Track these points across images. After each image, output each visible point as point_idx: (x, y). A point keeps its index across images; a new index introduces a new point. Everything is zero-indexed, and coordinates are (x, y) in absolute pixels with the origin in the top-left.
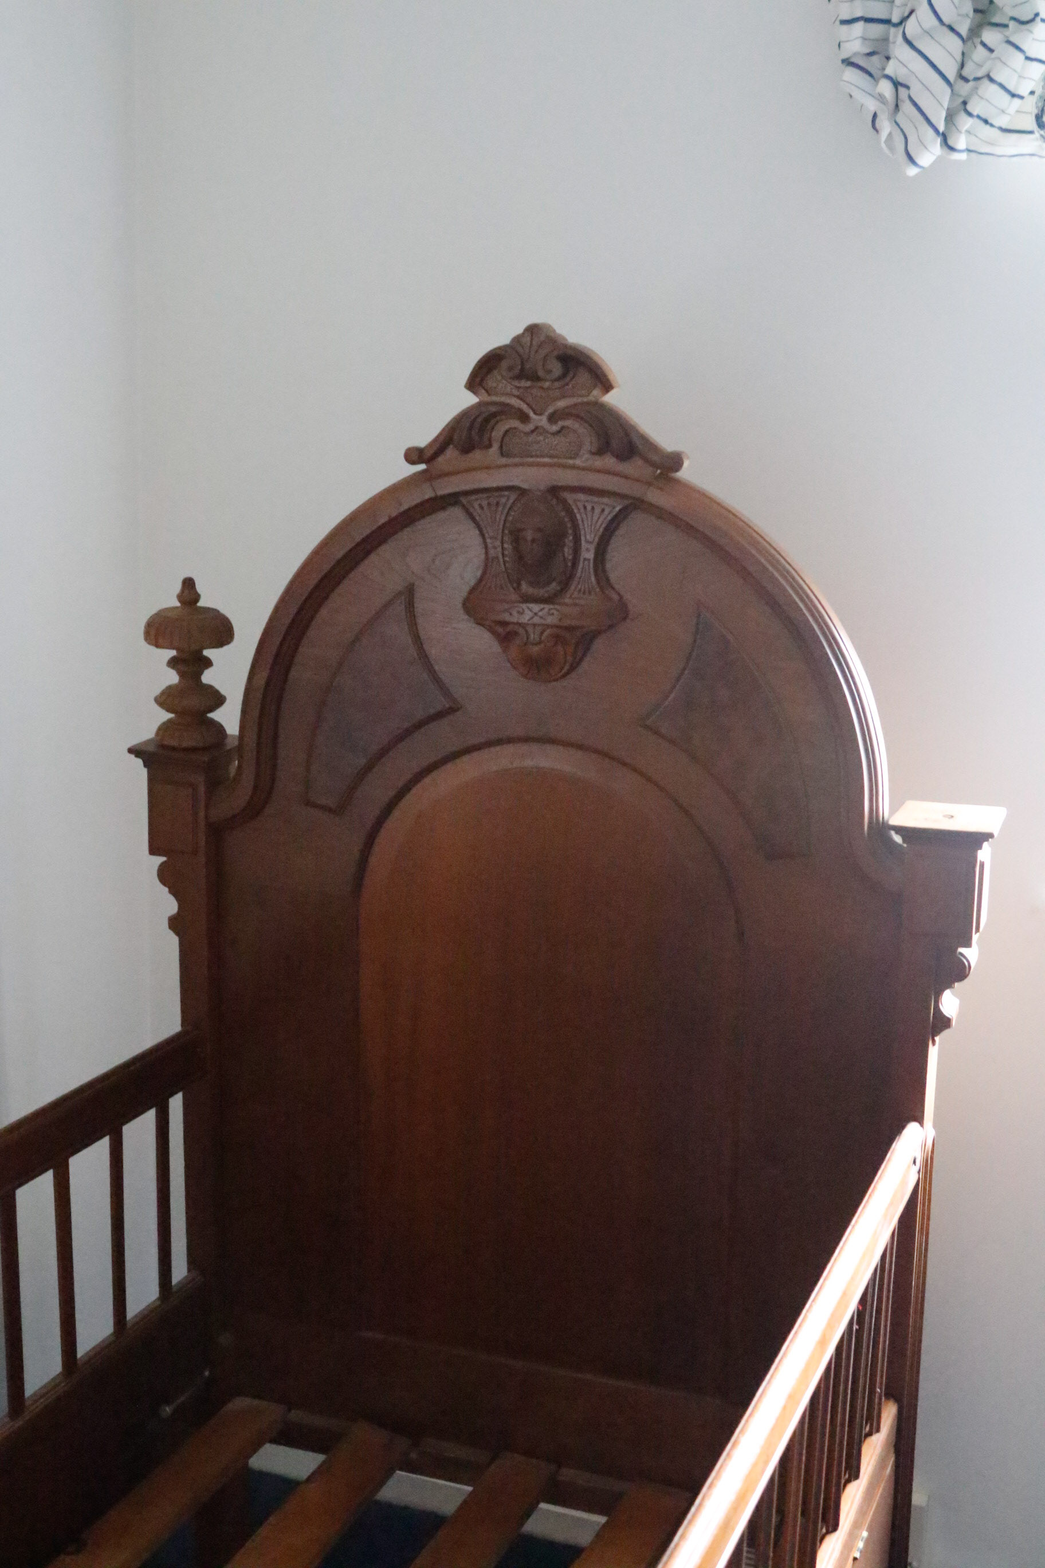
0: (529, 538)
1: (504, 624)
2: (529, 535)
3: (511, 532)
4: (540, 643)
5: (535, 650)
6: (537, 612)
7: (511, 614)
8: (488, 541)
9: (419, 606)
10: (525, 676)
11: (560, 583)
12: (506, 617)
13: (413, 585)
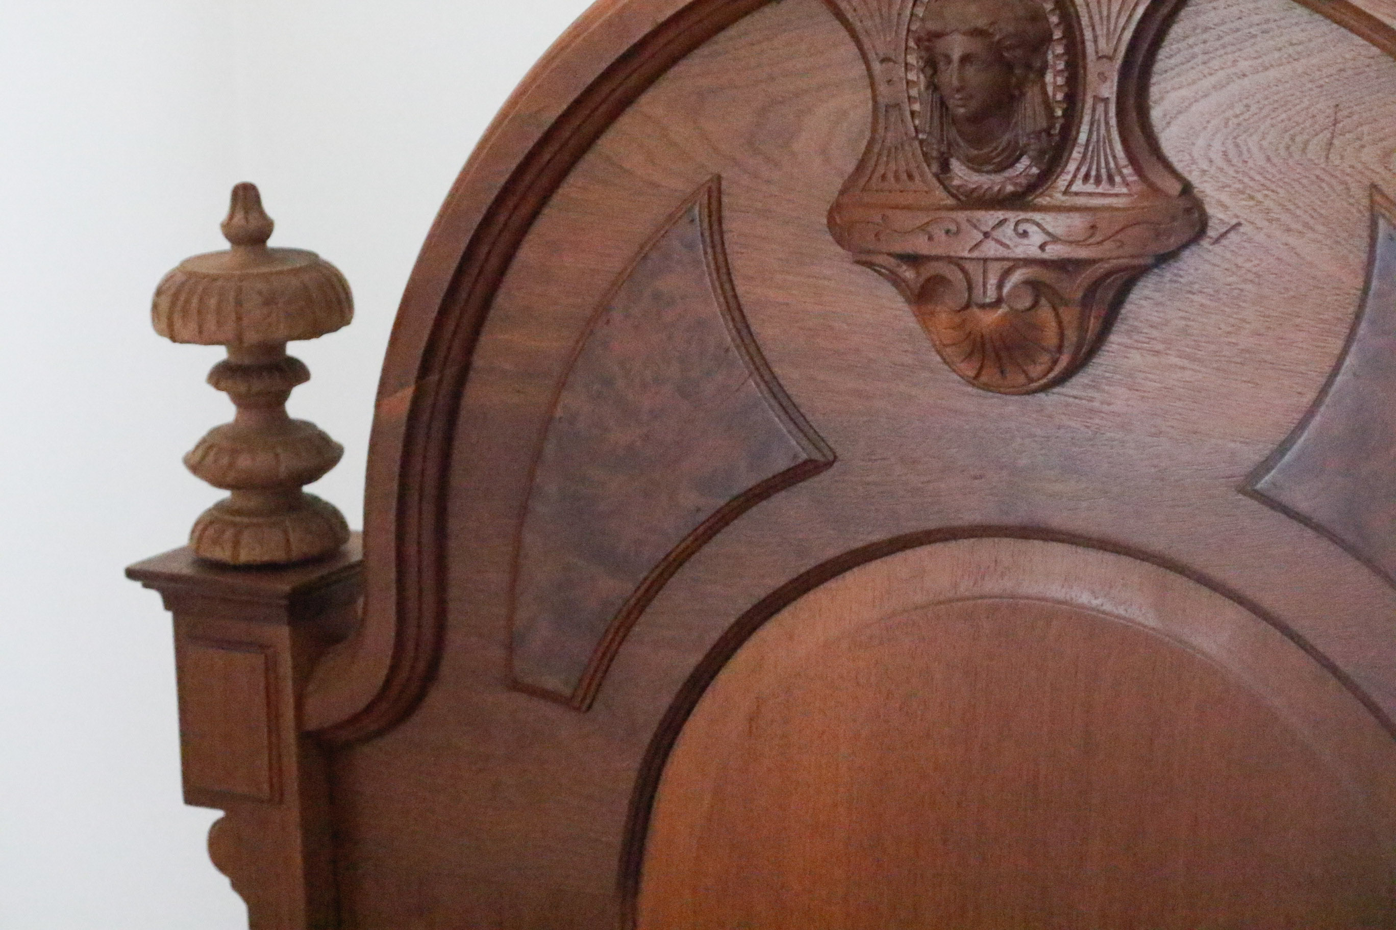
0: (956, 55)
1: (914, 260)
2: (957, 46)
3: (918, 41)
4: (999, 302)
5: (989, 319)
6: (989, 229)
7: (930, 238)
8: (877, 67)
9: (734, 225)
10: (974, 381)
11: (1036, 161)
12: (920, 245)
13: (719, 178)
